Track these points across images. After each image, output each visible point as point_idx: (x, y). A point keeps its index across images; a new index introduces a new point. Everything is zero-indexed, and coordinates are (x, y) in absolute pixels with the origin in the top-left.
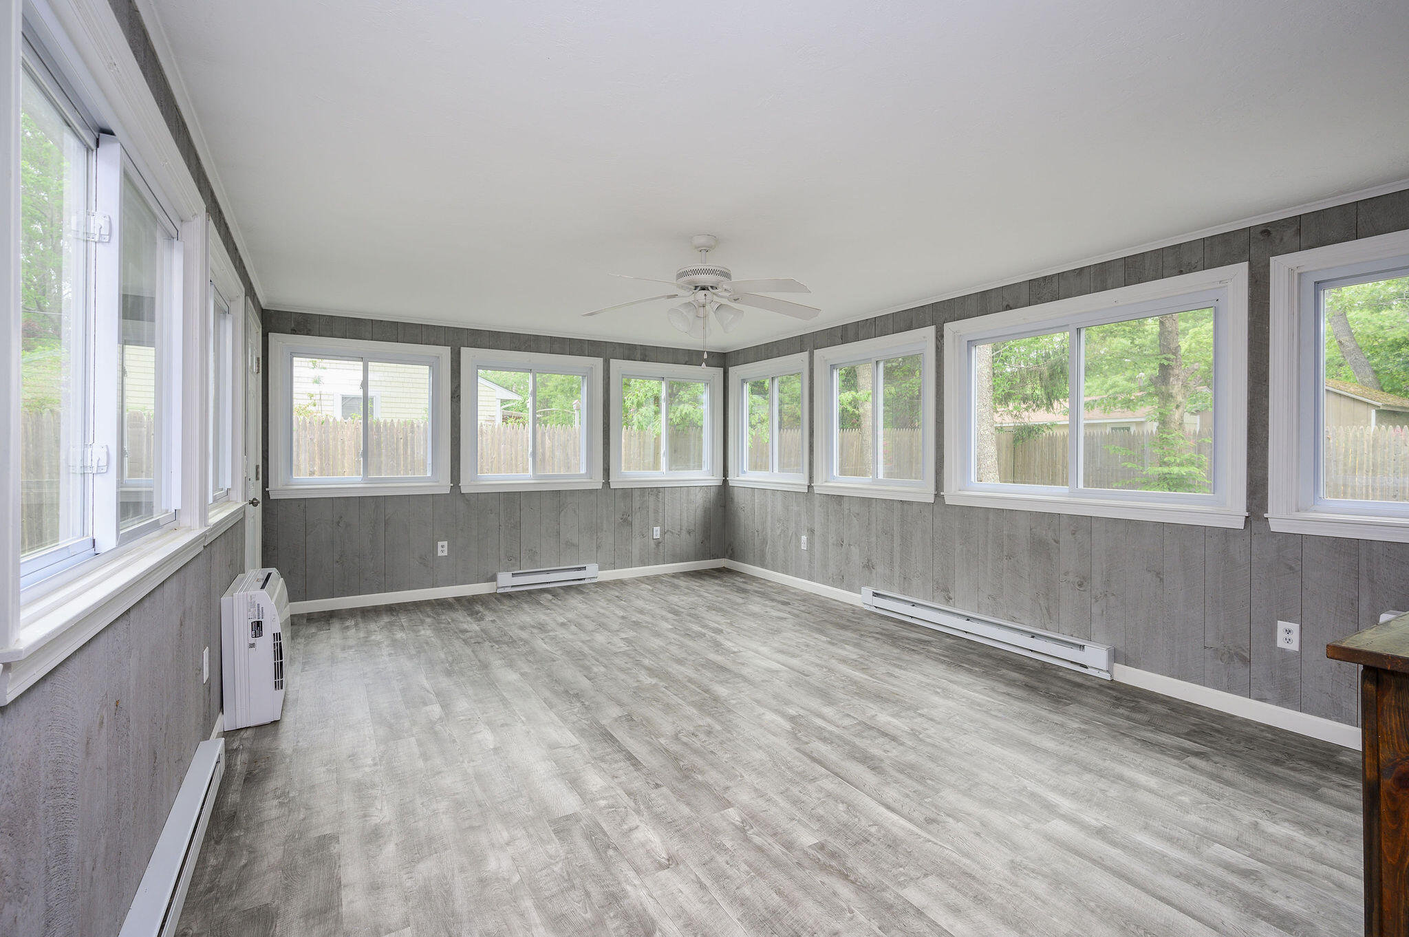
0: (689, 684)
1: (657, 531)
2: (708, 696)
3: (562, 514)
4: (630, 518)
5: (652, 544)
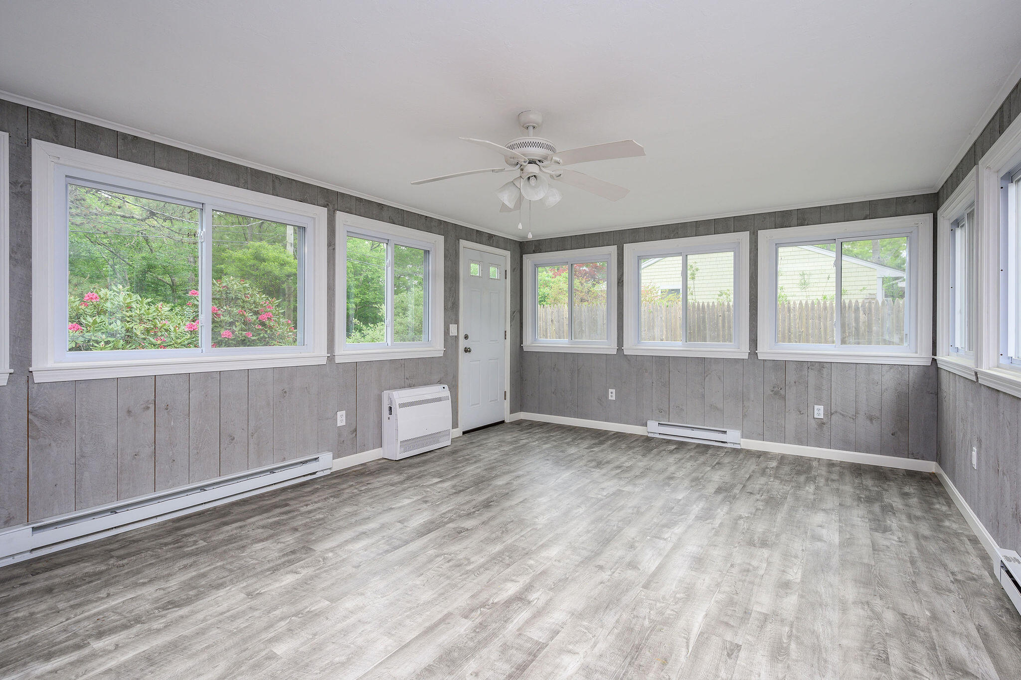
1: (819, 410)
3: (707, 379)
4: (782, 392)
5: (813, 424)
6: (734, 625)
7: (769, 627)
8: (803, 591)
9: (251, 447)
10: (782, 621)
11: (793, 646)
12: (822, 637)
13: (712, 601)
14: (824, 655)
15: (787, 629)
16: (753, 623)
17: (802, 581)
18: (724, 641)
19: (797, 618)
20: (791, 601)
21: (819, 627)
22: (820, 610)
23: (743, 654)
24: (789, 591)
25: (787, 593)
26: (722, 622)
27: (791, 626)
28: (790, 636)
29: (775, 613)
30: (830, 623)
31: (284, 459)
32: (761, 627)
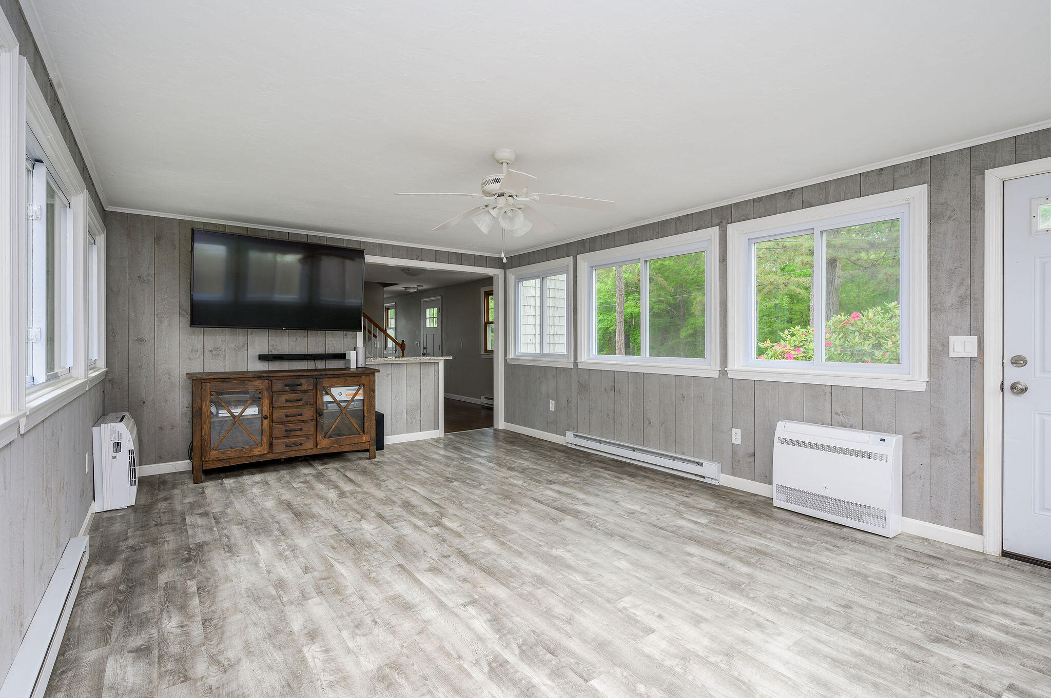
0: (521, 550)
2: (501, 539)
6: (320, 581)
7: (297, 593)
8: (293, 640)
9: (661, 433)
10: (292, 603)
11: (274, 592)
12: (257, 609)
13: (350, 584)
14: (250, 599)
15: (285, 599)
16: (310, 589)
17: (301, 651)
18: (316, 571)
19: (283, 612)
20: (297, 623)
21: (263, 615)
22: (268, 631)
23: (300, 571)
24: (306, 631)
25: (305, 628)
26: (328, 578)
27: (283, 604)
28: (280, 596)
29: (301, 605)
30: (255, 625)
31: (683, 454)
32: (302, 591)
